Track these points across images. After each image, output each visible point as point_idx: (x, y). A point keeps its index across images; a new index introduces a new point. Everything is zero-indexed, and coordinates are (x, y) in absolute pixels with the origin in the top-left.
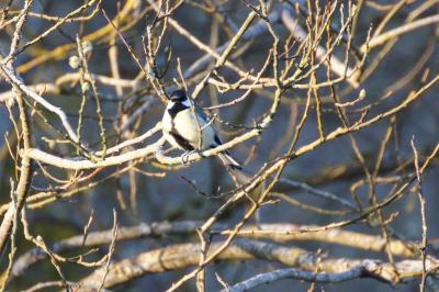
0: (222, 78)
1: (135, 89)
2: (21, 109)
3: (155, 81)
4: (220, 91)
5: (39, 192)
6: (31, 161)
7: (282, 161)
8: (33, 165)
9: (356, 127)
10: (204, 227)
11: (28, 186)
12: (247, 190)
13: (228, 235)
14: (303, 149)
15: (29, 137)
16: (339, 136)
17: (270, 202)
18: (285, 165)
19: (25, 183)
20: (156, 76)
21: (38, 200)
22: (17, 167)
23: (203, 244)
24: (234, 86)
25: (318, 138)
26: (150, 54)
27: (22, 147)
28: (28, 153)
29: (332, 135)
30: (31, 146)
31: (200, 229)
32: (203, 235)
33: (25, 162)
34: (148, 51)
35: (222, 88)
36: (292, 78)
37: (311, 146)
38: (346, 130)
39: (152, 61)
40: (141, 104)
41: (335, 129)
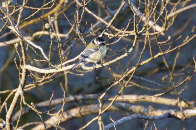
0: (110, 32)
1: (67, 38)
2: (22, 48)
3: (80, 34)
4: (109, 38)
5: (29, 84)
6: (27, 70)
7: (135, 68)
8: (27, 72)
9: (167, 52)
10: (101, 97)
11: (25, 81)
12: (120, 81)
13: (111, 101)
14: (144, 62)
15: (26, 60)
16: (159, 56)
17: (130, 86)
18: (136, 69)
19: (24, 80)
20: (81, 32)
21: (29, 87)
22: (20, 73)
23: (101, 105)
24: (116, 35)
25: (150, 57)
26: (78, 22)
27: (22, 64)
28: (25, 67)
29: (156, 56)
30: (27, 64)
31: (99, 98)
32: (101, 101)
33: (24, 71)
34: (77, 21)
35: (110, 36)
36: (141, 31)
37: (147, 61)
38: (162, 54)
39: (79, 26)
40: (70, 44)
41: (158, 54)
